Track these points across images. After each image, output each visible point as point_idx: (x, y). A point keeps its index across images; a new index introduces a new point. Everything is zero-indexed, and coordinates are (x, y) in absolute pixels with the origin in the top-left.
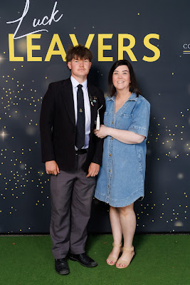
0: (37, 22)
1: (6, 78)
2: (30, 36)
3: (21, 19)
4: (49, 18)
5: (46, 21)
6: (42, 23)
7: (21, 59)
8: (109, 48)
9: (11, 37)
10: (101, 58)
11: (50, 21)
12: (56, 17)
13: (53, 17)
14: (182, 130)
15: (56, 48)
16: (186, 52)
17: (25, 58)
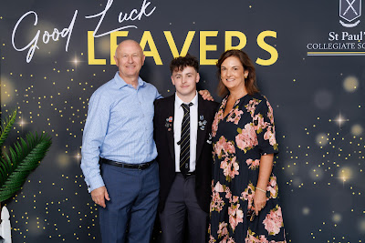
0: (123, 17)
1: (83, 86)
2: (115, 34)
3: (104, 13)
4: (139, 11)
5: (135, 15)
6: (130, 17)
7: (103, 62)
8: (213, 48)
9: (91, 35)
10: (203, 61)
11: (140, 16)
12: (147, 10)
13: (143, 10)
14: (308, 151)
15: (147, 48)
16: (309, 54)
17: (108, 60)
